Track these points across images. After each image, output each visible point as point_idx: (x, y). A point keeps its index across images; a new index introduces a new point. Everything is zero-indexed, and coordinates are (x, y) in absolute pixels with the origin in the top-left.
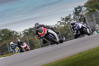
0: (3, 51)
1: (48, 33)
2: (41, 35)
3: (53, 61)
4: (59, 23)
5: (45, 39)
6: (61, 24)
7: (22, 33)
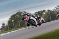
0: (22, 25)
1: (30, 19)
2: (25, 20)
3: (52, 31)
4: (56, 8)
5: (28, 23)
6: (57, 9)
7: (34, 14)
